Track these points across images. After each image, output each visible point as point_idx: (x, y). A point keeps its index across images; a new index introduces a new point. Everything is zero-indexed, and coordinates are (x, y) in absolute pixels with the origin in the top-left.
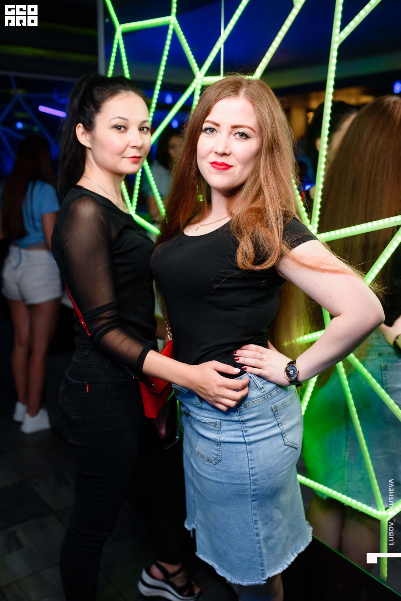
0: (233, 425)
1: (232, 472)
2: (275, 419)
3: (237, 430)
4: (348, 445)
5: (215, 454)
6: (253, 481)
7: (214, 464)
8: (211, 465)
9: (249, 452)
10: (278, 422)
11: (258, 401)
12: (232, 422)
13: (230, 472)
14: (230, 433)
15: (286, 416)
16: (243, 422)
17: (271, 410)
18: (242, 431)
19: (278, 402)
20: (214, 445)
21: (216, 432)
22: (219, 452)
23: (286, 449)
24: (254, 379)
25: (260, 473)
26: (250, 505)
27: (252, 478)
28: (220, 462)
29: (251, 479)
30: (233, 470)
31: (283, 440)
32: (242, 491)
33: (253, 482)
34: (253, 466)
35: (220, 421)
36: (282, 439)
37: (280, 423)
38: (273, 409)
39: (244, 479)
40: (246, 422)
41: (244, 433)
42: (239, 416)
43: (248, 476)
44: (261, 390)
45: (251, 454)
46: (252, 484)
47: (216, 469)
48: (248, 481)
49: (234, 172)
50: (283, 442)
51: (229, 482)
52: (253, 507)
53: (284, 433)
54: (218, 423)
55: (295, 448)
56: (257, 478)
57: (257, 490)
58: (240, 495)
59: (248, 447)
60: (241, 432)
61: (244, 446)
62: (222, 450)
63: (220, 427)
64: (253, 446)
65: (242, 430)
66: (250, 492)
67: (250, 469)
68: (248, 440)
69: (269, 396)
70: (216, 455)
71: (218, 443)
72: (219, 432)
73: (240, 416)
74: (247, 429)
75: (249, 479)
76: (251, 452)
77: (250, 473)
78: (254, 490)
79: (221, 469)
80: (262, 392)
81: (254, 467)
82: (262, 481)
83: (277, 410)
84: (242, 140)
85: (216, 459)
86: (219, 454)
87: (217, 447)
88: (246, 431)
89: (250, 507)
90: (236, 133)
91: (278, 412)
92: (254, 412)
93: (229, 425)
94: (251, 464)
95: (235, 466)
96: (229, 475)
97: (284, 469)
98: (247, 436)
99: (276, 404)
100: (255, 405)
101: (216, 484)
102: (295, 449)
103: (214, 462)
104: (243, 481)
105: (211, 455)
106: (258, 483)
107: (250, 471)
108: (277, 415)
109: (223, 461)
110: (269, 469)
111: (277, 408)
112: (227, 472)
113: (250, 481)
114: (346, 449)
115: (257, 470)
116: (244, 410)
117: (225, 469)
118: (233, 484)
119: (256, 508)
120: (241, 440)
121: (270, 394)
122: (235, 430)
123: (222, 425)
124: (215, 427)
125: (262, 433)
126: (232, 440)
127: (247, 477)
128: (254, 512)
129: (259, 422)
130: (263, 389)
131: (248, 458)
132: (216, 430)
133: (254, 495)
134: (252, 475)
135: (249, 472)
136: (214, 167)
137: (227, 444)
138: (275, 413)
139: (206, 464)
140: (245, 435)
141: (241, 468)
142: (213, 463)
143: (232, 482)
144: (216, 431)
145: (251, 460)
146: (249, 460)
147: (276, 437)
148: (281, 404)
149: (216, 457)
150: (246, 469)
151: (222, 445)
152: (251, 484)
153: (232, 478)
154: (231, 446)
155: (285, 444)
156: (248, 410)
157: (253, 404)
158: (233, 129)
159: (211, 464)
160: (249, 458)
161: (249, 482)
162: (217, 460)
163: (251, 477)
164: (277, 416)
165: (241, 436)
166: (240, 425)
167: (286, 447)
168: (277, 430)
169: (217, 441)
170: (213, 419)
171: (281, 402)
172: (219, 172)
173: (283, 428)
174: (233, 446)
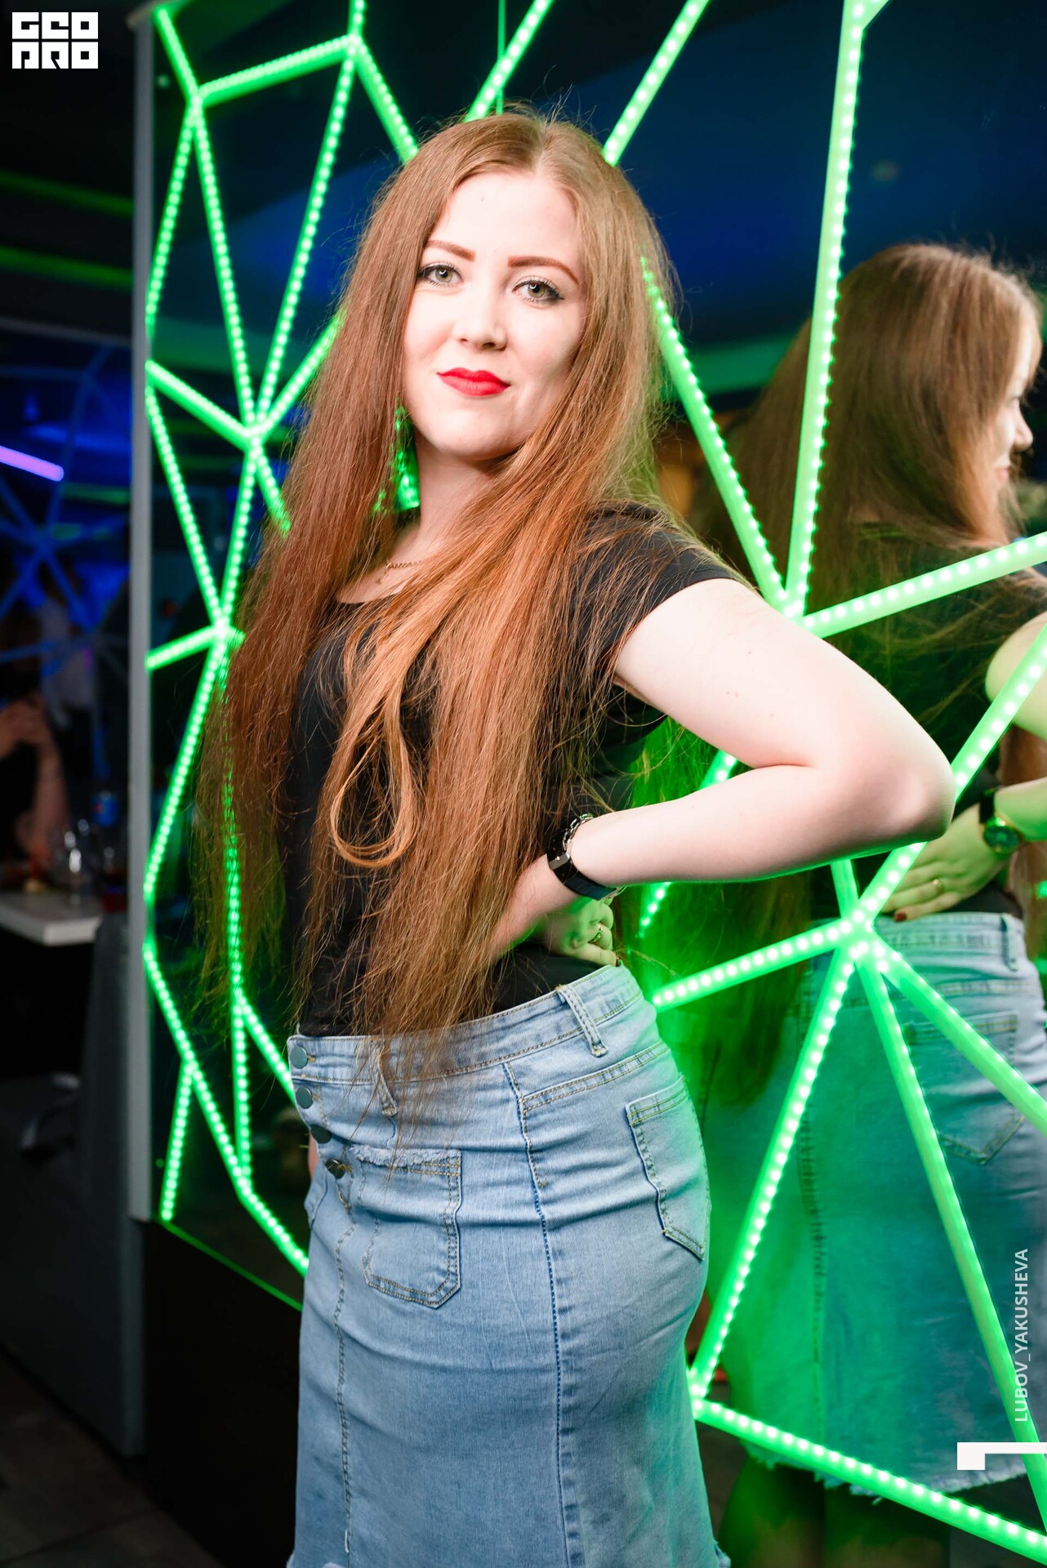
0: (504, 1165)
1: (498, 1327)
2: (635, 1150)
3: (517, 1182)
4: (823, 1289)
5: (438, 1269)
6: (567, 1358)
7: (436, 1306)
8: (422, 1312)
9: (554, 1254)
10: (642, 1161)
11: (584, 1086)
12: (500, 1155)
13: (488, 1330)
14: (492, 1193)
15: (667, 1148)
16: (535, 1155)
17: (622, 1119)
18: (534, 1187)
19: (643, 1095)
20: (435, 1236)
21: (446, 1194)
22: (452, 1262)
23: (670, 1254)
24: (578, 1012)
25: (590, 1327)
26: (554, 1449)
27: (563, 1346)
28: (457, 1297)
29: (560, 1349)
30: (500, 1322)
31: (658, 1222)
32: (527, 1398)
33: (566, 1362)
34: (566, 1303)
35: (459, 1154)
36: (656, 1217)
37: (649, 1168)
38: (629, 1116)
39: (537, 1350)
40: (545, 1154)
41: (539, 1191)
42: (524, 1134)
43: (551, 1338)
44: (596, 1050)
45: (560, 1262)
46: (562, 1368)
47: (442, 1324)
48: (549, 1359)
49: (513, 403)
50: (660, 1227)
51: (486, 1366)
52: (563, 1455)
53: (663, 1200)
54: (452, 1161)
55: (694, 1254)
56: (581, 1347)
57: (580, 1391)
58: (523, 1413)
59: (551, 1238)
60: (530, 1189)
61: (537, 1233)
62: (463, 1251)
63: (461, 1175)
64: (566, 1236)
65: (533, 1182)
66: (554, 1400)
67: (557, 1315)
68: (551, 1213)
69: (617, 1073)
70: (444, 1273)
71: (454, 1228)
72: (454, 1193)
73: (526, 1131)
74: (550, 1178)
75: (552, 1350)
76: (559, 1253)
77: (556, 1329)
78: (570, 1390)
79: (458, 1321)
80: (598, 1054)
81: (570, 1308)
82: (594, 1358)
83: (641, 1123)
84: (541, 306)
85: (441, 1286)
86: (452, 1269)
87: (447, 1246)
88: (544, 1187)
89: (553, 1457)
90: (523, 284)
91: (643, 1127)
92: (573, 1121)
93: (490, 1166)
94: (561, 1297)
95: (505, 1305)
96: (486, 1342)
97: (663, 1320)
98: (546, 1203)
99: (638, 1103)
100: (576, 1095)
101: (440, 1379)
102: (694, 1260)
103: (433, 1299)
104: (534, 1360)
105: (425, 1275)
106: (583, 1363)
107: (557, 1320)
108: (641, 1138)
109: (466, 1295)
110: (617, 1314)
111: (641, 1116)
112: (479, 1331)
113: (558, 1357)
114: (817, 1301)
115: (577, 1317)
116: (542, 1113)
117: (471, 1319)
118: (500, 1372)
119: (574, 1459)
120: (530, 1214)
121: (620, 1068)
122: (508, 1183)
123: (465, 1171)
124: (442, 1176)
125: (595, 1194)
126: (500, 1215)
127: (548, 1344)
128: (566, 1473)
129: (587, 1157)
130: (599, 1047)
131: (551, 1276)
132: (447, 1186)
133: (568, 1410)
134: (565, 1336)
135: (555, 1324)
136: (455, 386)
137: (481, 1232)
138: (633, 1129)
139: (403, 1314)
140: (540, 1200)
141: (528, 1312)
142: (431, 1303)
143: (496, 1365)
144: (447, 1189)
145: (559, 1281)
146: (555, 1283)
147: (639, 1211)
148: (650, 1105)
149: (442, 1279)
150: (545, 1316)
151: (466, 1236)
152: (559, 1368)
153: (498, 1349)
154: (494, 1235)
155: (664, 1234)
156: (553, 1111)
157: (568, 1094)
158: (514, 269)
159: (425, 1308)
160: (553, 1273)
161: (554, 1361)
162: (445, 1290)
163: (559, 1343)
164: (641, 1142)
165: (526, 1204)
166: (525, 1165)
167: (669, 1246)
168: (641, 1189)
169: (449, 1222)
170: (438, 1151)
171: (651, 1098)
172: (469, 401)
173: (659, 1184)
174: (503, 1234)
